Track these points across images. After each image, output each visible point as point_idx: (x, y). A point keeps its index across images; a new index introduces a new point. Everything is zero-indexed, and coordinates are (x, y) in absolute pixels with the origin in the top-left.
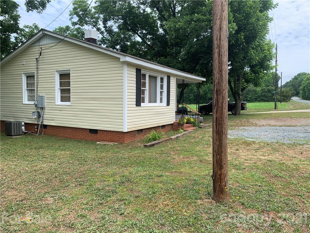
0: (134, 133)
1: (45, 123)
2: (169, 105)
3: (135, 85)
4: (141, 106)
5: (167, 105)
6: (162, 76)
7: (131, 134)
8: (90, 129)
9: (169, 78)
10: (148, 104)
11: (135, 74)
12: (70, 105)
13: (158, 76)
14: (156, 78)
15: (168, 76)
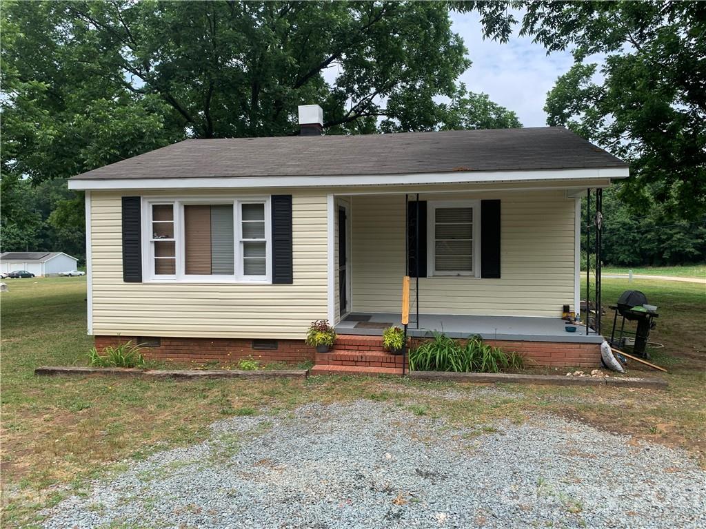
2: (292, 283)
3: (120, 235)
4: (145, 280)
5: (273, 283)
9: (283, 202)
10: (184, 279)
11: (120, 209)
13: (234, 202)
14: (231, 206)
15: (275, 199)
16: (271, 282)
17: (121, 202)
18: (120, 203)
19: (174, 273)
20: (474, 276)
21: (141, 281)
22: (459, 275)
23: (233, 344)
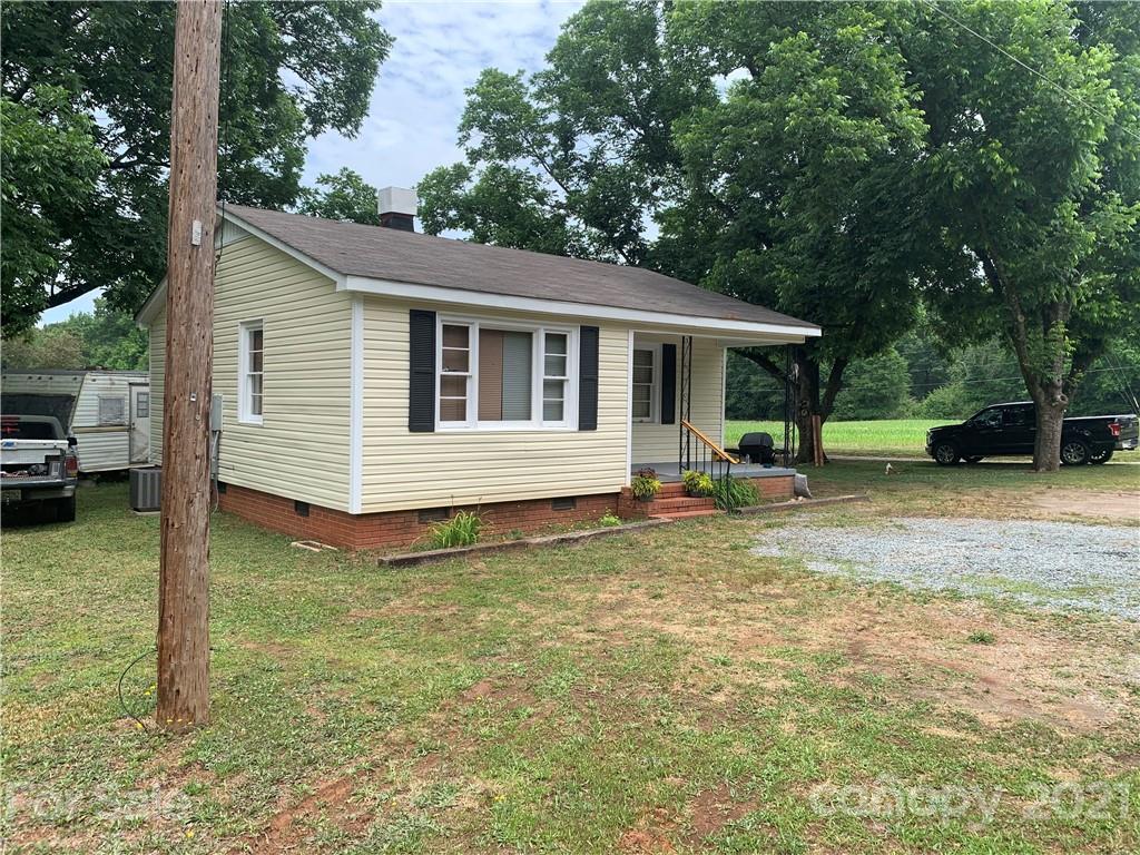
0: (402, 520)
1: (222, 478)
2: (596, 428)
3: (407, 365)
4: (437, 430)
5: (580, 429)
6: (557, 329)
7: (386, 521)
8: (297, 503)
9: (590, 333)
10: (476, 426)
11: (407, 327)
12: (261, 423)
13: (537, 330)
14: (529, 336)
15: (583, 329)
16: (576, 428)
17: (408, 316)
18: (407, 318)
19: (464, 419)
20: (653, 422)
21: (433, 431)
22: (641, 422)
23: (533, 507)
